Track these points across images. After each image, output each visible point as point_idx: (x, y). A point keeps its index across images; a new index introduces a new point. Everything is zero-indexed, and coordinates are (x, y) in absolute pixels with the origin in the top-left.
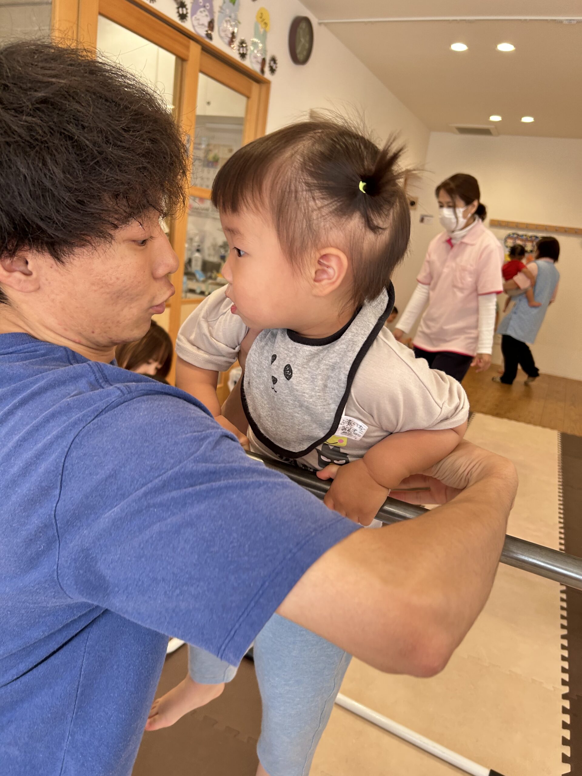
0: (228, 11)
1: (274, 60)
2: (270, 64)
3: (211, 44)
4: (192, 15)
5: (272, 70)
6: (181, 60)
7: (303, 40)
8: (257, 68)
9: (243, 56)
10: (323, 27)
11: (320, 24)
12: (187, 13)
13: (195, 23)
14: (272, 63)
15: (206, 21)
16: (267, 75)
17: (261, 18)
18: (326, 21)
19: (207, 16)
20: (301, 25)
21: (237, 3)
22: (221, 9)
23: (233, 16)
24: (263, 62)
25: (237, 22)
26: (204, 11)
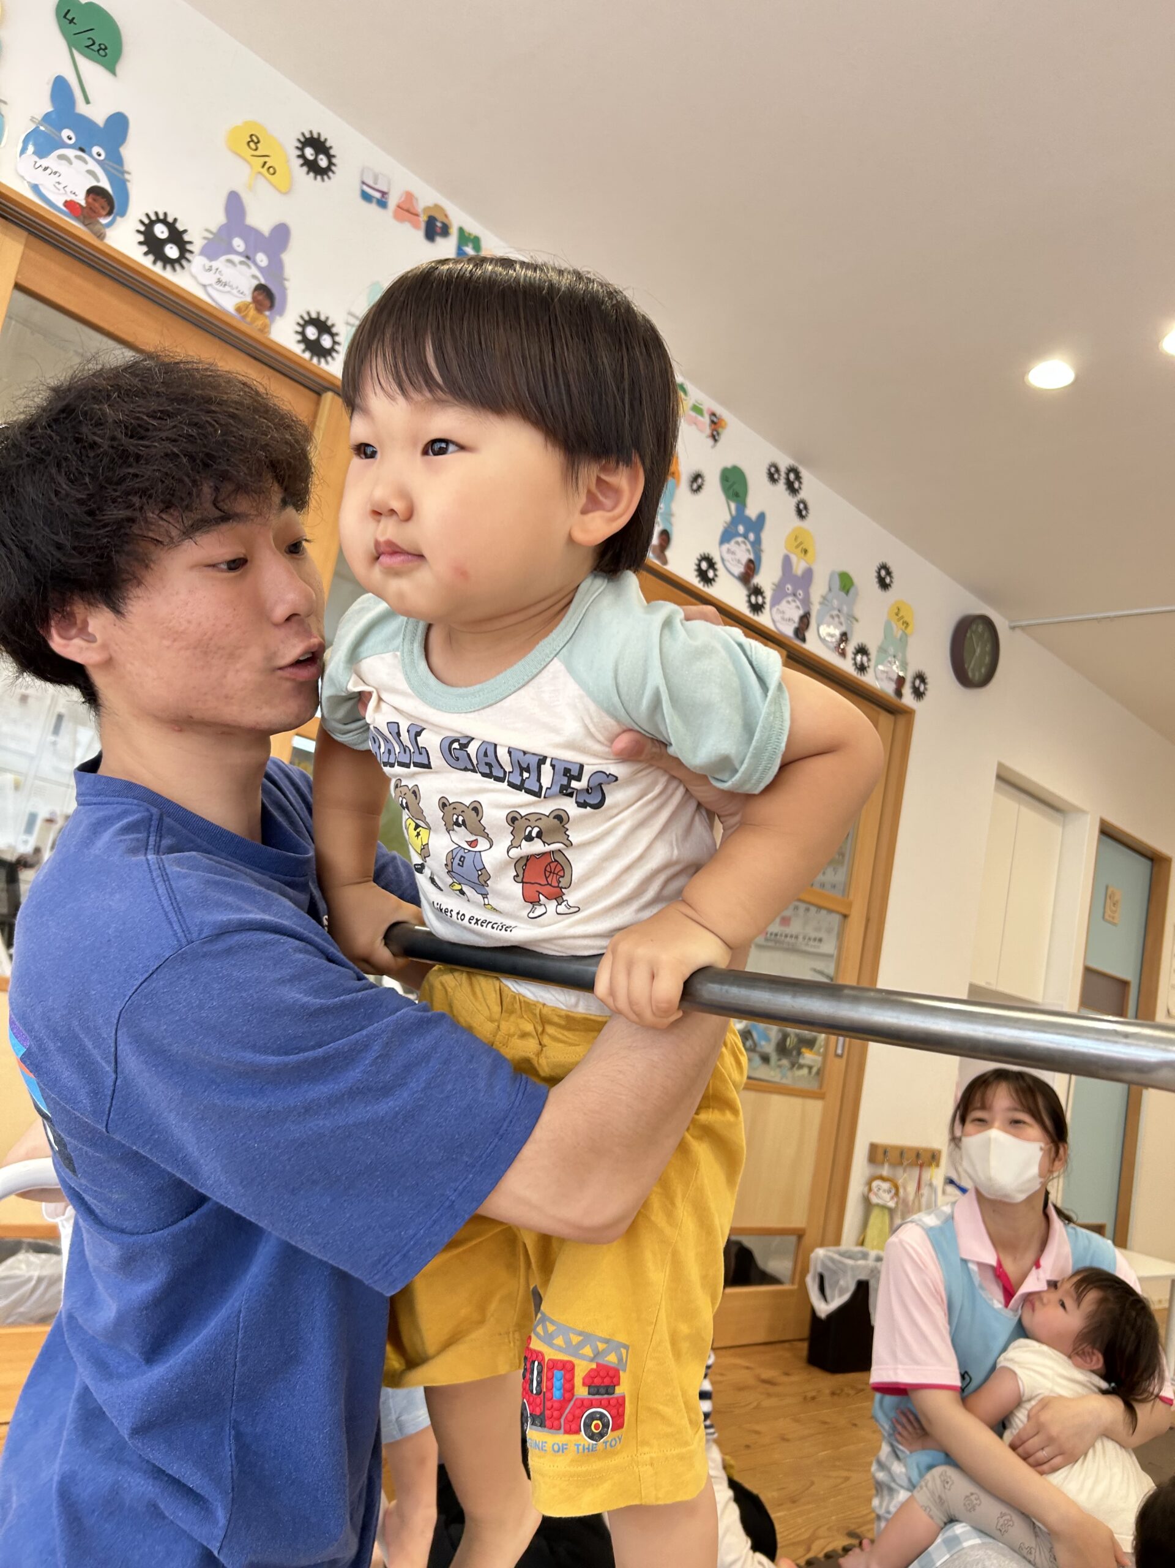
0: (835, 603)
1: (921, 677)
2: (914, 683)
3: (805, 649)
4: (773, 605)
5: (918, 694)
7: (978, 651)
8: (889, 688)
9: (862, 668)
10: (1018, 632)
11: (1013, 628)
12: (764, 603)
13: (777, 617)
14: (917, 682)
15: (796, 614)
16: (908, 699)
17: (897, 614)
18: (1024, 623)
19: (798, 607)
20: (974, 627)
21: (852, 591)
22: (825, 600)
23: (845, 609)
24: (901, 681)
25: (852, 619)
26: (794, 601)
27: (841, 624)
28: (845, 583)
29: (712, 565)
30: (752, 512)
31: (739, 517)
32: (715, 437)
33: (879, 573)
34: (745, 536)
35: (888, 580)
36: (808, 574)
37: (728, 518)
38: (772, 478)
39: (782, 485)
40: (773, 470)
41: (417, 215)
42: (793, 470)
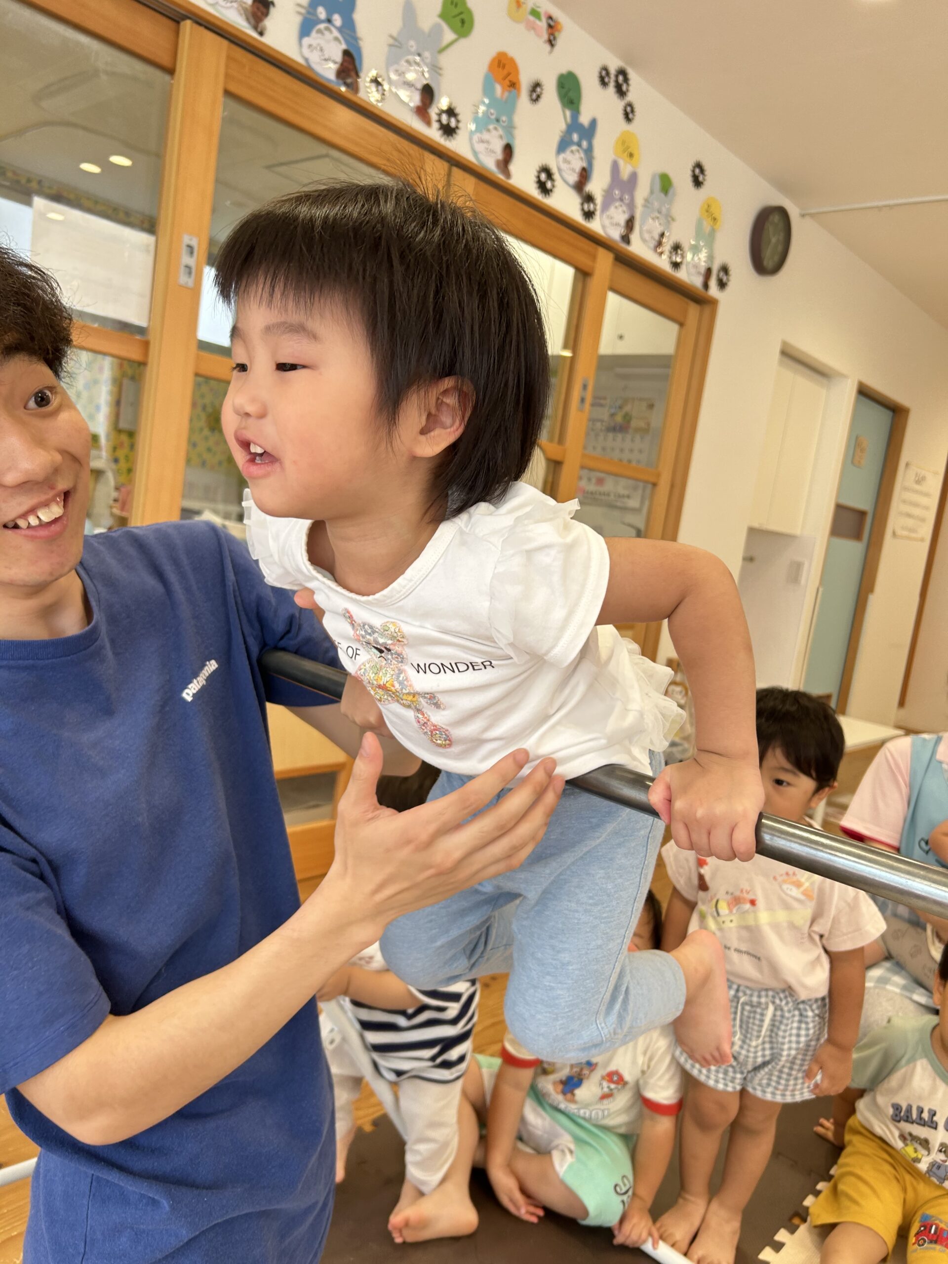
0: (656, 205)
1: (725, 269)
2: (718, 276)
3: (629, 252)
4: (603, 212)
5: (722, 285)
6: (583, 274)
7: (774, 240)
8: (697, 282)
9: (676, 265)
10: (808, 219)
11: (803, 216)
12: (595, 209)
13: (607, 223)
14: (722, 274)
15: (622, 219)
16: (714, 290)
17: (707, 211)
18: (813, 211)
19: (624, 212)
20: (771, 218)
21: (671, 192)
22: (647, 202)
23: (664, 210)
24: (708, 273)
25: (669, 219)
26: (621, 206)
27: (659, 224)
28: (665, 184)
29: (550, 175)
30: (584, 119)
31: (574, 126)
32: (551, 42)
33: (693, 171)
34: (579, 144)
35: (701, 179)
36: (634, 177)
37: (563, 126)
38: (603, 83)
39: (611, 88)
40: (604, 73)
42: (622, 72)
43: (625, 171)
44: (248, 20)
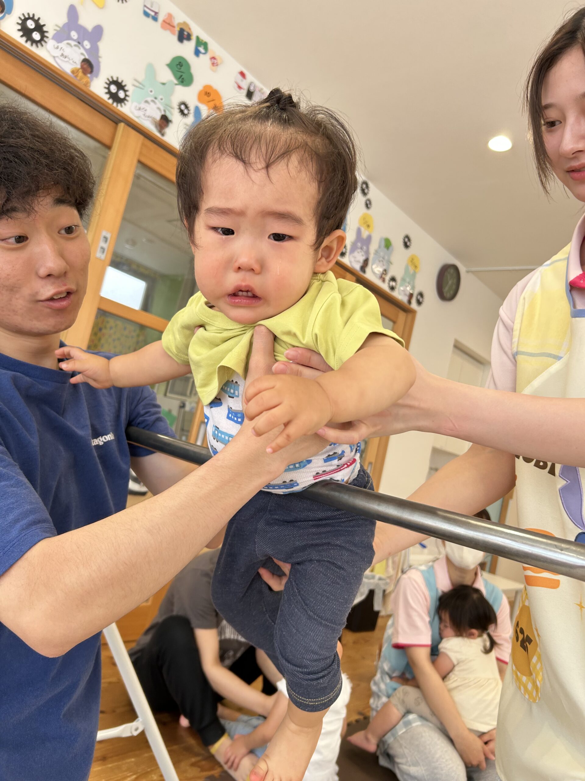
0: (382, 254)
1: (421, 294)
2: (417, 298)
3: (364, 277)
4: (350, 253)
5: (419, 303)
7: (450, 282)
8: (405, 299)
9: (392, 288)
10: (470, 274)
11: (468, 272)
12: (346, 252)
13: (353, 260)
14: (419, 297)
16: (414, 305)
17: (412, 262)
18: (474, 269)
19: (363, 255)
20: (449, 270)
21: (390, 249)
22: (376, 252)
23: (386, 258)
24: (411, 296)
25: (389, 262)
26: (361, 252)
27: (384, 265)
28: (387, 244)
33: (404, 240)
35: (408, 244)
36: (369, 238)
41: (174, 27)
42: (365, 183)
43: (365, 234)
44: (156, 127)
